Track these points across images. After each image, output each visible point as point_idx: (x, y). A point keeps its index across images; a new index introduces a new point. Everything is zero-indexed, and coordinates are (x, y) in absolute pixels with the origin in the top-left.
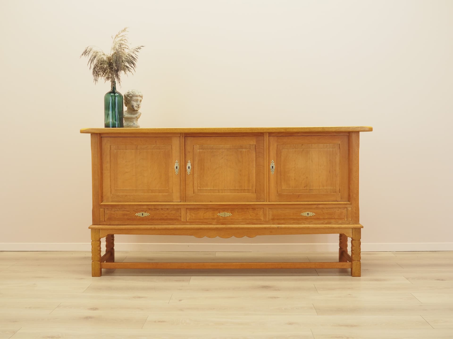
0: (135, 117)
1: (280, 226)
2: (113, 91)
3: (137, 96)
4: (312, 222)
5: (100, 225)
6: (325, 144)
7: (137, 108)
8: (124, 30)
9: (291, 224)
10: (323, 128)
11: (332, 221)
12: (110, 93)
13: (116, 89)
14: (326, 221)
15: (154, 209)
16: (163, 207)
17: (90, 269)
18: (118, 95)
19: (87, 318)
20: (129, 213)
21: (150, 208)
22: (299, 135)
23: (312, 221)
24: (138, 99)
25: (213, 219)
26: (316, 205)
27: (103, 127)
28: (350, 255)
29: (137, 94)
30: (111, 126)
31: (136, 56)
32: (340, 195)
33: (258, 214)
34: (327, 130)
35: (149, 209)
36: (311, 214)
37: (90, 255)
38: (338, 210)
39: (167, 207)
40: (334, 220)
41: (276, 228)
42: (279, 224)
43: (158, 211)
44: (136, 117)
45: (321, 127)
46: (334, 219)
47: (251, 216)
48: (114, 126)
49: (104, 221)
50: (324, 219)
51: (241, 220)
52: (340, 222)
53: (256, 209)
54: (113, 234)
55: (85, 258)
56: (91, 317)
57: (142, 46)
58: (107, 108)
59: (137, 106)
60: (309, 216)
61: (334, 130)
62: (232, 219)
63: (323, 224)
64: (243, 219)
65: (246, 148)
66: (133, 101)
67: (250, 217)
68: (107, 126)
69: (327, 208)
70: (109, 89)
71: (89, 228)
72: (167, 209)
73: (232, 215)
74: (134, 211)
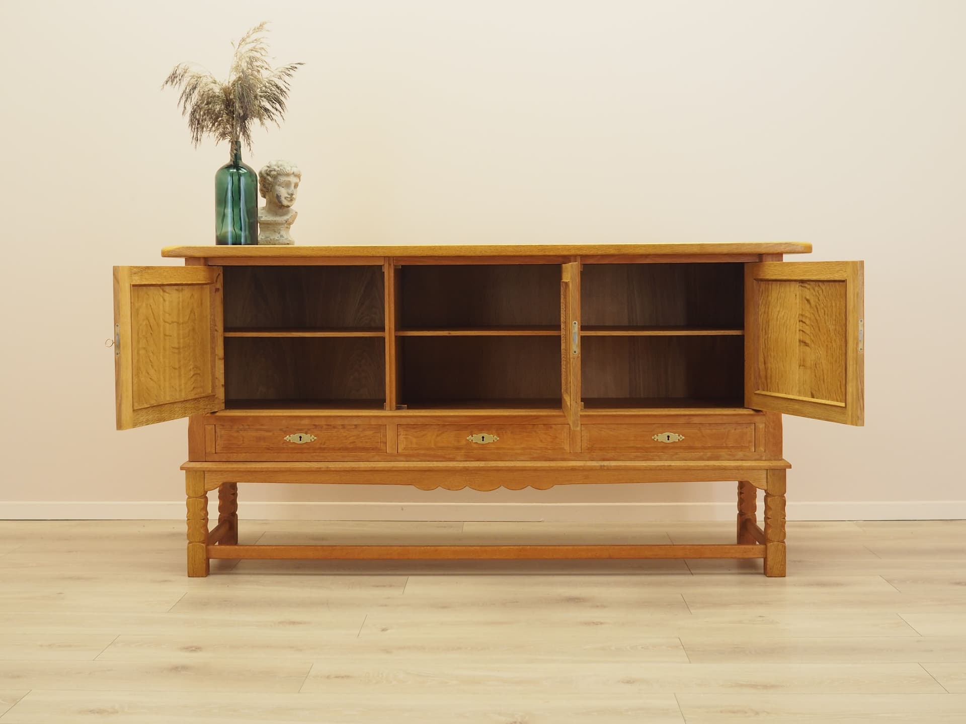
0: (284, 222)
1: (606, 463)
2: (236, 163)
3: (288, 175)
4: (677, 456)
5: (206, 461)
7: (287, 200)
8: (260, 27)
9: (631, 460)
11: (723, 453)
12: (228, 167)
13: (241, 159)
14: (709, 454)
15: (325, 427)
16: (346, 422)
17: (183, 559)
18: (245, 173)
19: (177, 669)
20: (270, 434)
21: (317, 424)
23: (676, 454)
24: (289, 181)
25: (458, 448)
26: (687, 417)
27: (211, 242)
28: (761, 528)
29: (288, 169)
30: (230, 240)
31: (287, 85)
33: (556, 437)
34: (711, 250)
35: (314, 427)
36: (675, 437)
37: (184, 528)
38: (735, 429)
39: (355, 422)
40: (726, 450)
41: (598, 468)
42: (604, 460)
43: (336, 430)
44: (286, 221)
46: (727, 447)
47: (541, 441)
48: (236, 242)
49: (216, 453)
50: (704, 448)
51: (519, 451)
52: (740, 454)
53: (554, 426)
54: (234, 481)
55: (173, 536)
56: (185, 668)
57: (299, 64)
58: (221, 201)
59: (289, 196)
60: (671, 441)
62: (498, 448)
63: (701, 459)
64: (524, 449)
66: (279, 185)
67: (540, 445)
68: (221, 241)
69: (710, 424)
70: (227, 160)
71: (182, 468)
72: (354, 427)
73: (498, 439)
74: (281, 430)
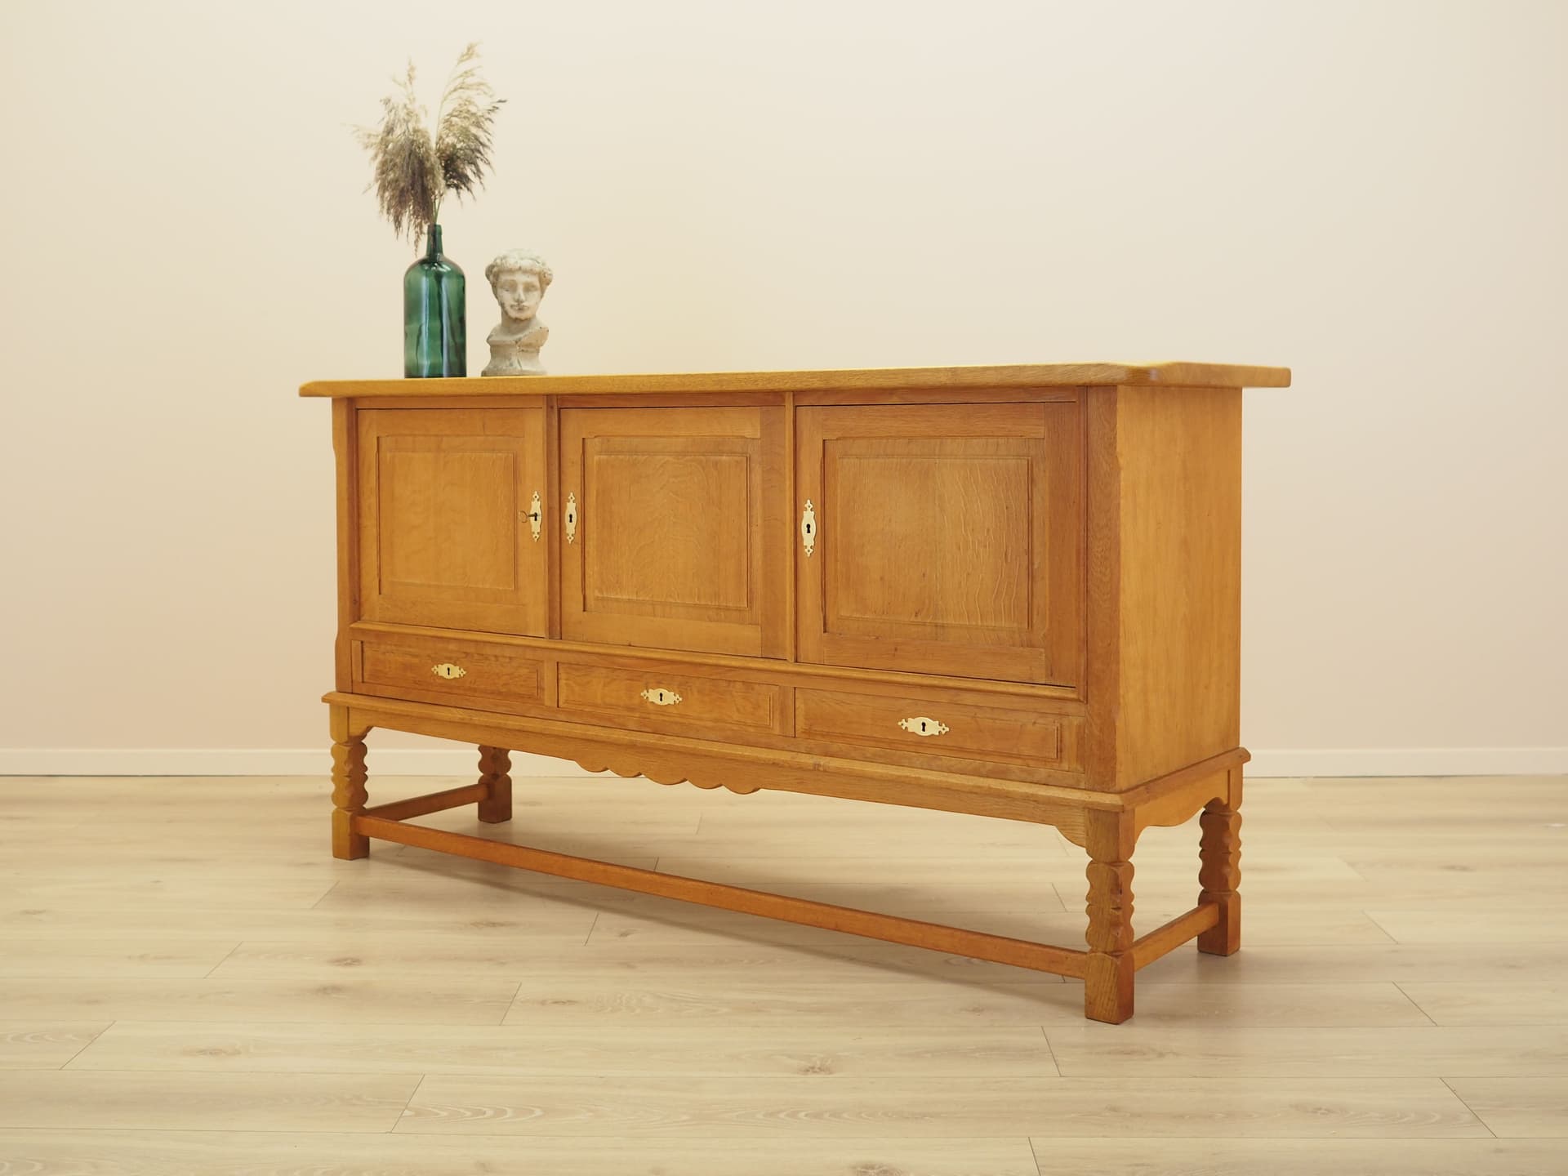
0: (514, 342)
1: (824, 761)
2: (433, 257)
3: (511, 271)
4: (939, 763)
5: (352, 693)
6: (990, 440)
7: (515, 310)
8: (470, 52)
9: (866, 759)
10: (954, 371)
11: (1015, 765)
12: (423, 262)
13: (441, 252)
14: (990, 766)
15: (476, 657)
17: (326, 832)
18: (449, 272)
19: (327, 991)
20: (416, 661)
21: (468, 651)
22: (895, 400)
23: (937, 757)
24: (513, 281)
25: (631, 709)
26: (953, 692)
27: (398, 374)
29: (512, 262)
30: (425, 372)
31: (489, 136)
32: (1043, 658)
33: (759, 706)
34: (968, 379)
35: (464, 655)
36: (934, 728)
37: (330, 788)
38: (1035, 723)
39: (508, 652)
40: (1019, 761)
41: (811, 768)
42: (827, 754)
43: (488, 662)
44: (517, 342)
45: (946, 369)
46: (1019, 756)
47: (738, 710)
48: (435, 373)
49: (363, 682)
50: (982, 753)
51: (710, 724)
52: (1042, 772)
53: (756, 687)
55: (318, 798)
56: (337, 989)
57: (500, 101)
58: (411, 310)
59: (516, 304)
60: (927, 733)
61: (992, 379)
62: (682, 716)
63: (976, 773)
64: (716, 720)
65: (732, 453)
66: (502, 287)
67: (736, 716)
68: (412, 372)
69: (993, 708)
70: (423, 253)
71: (324, 700)
72: (508, 660)
73: (681, 699)
74: (429, 656)
